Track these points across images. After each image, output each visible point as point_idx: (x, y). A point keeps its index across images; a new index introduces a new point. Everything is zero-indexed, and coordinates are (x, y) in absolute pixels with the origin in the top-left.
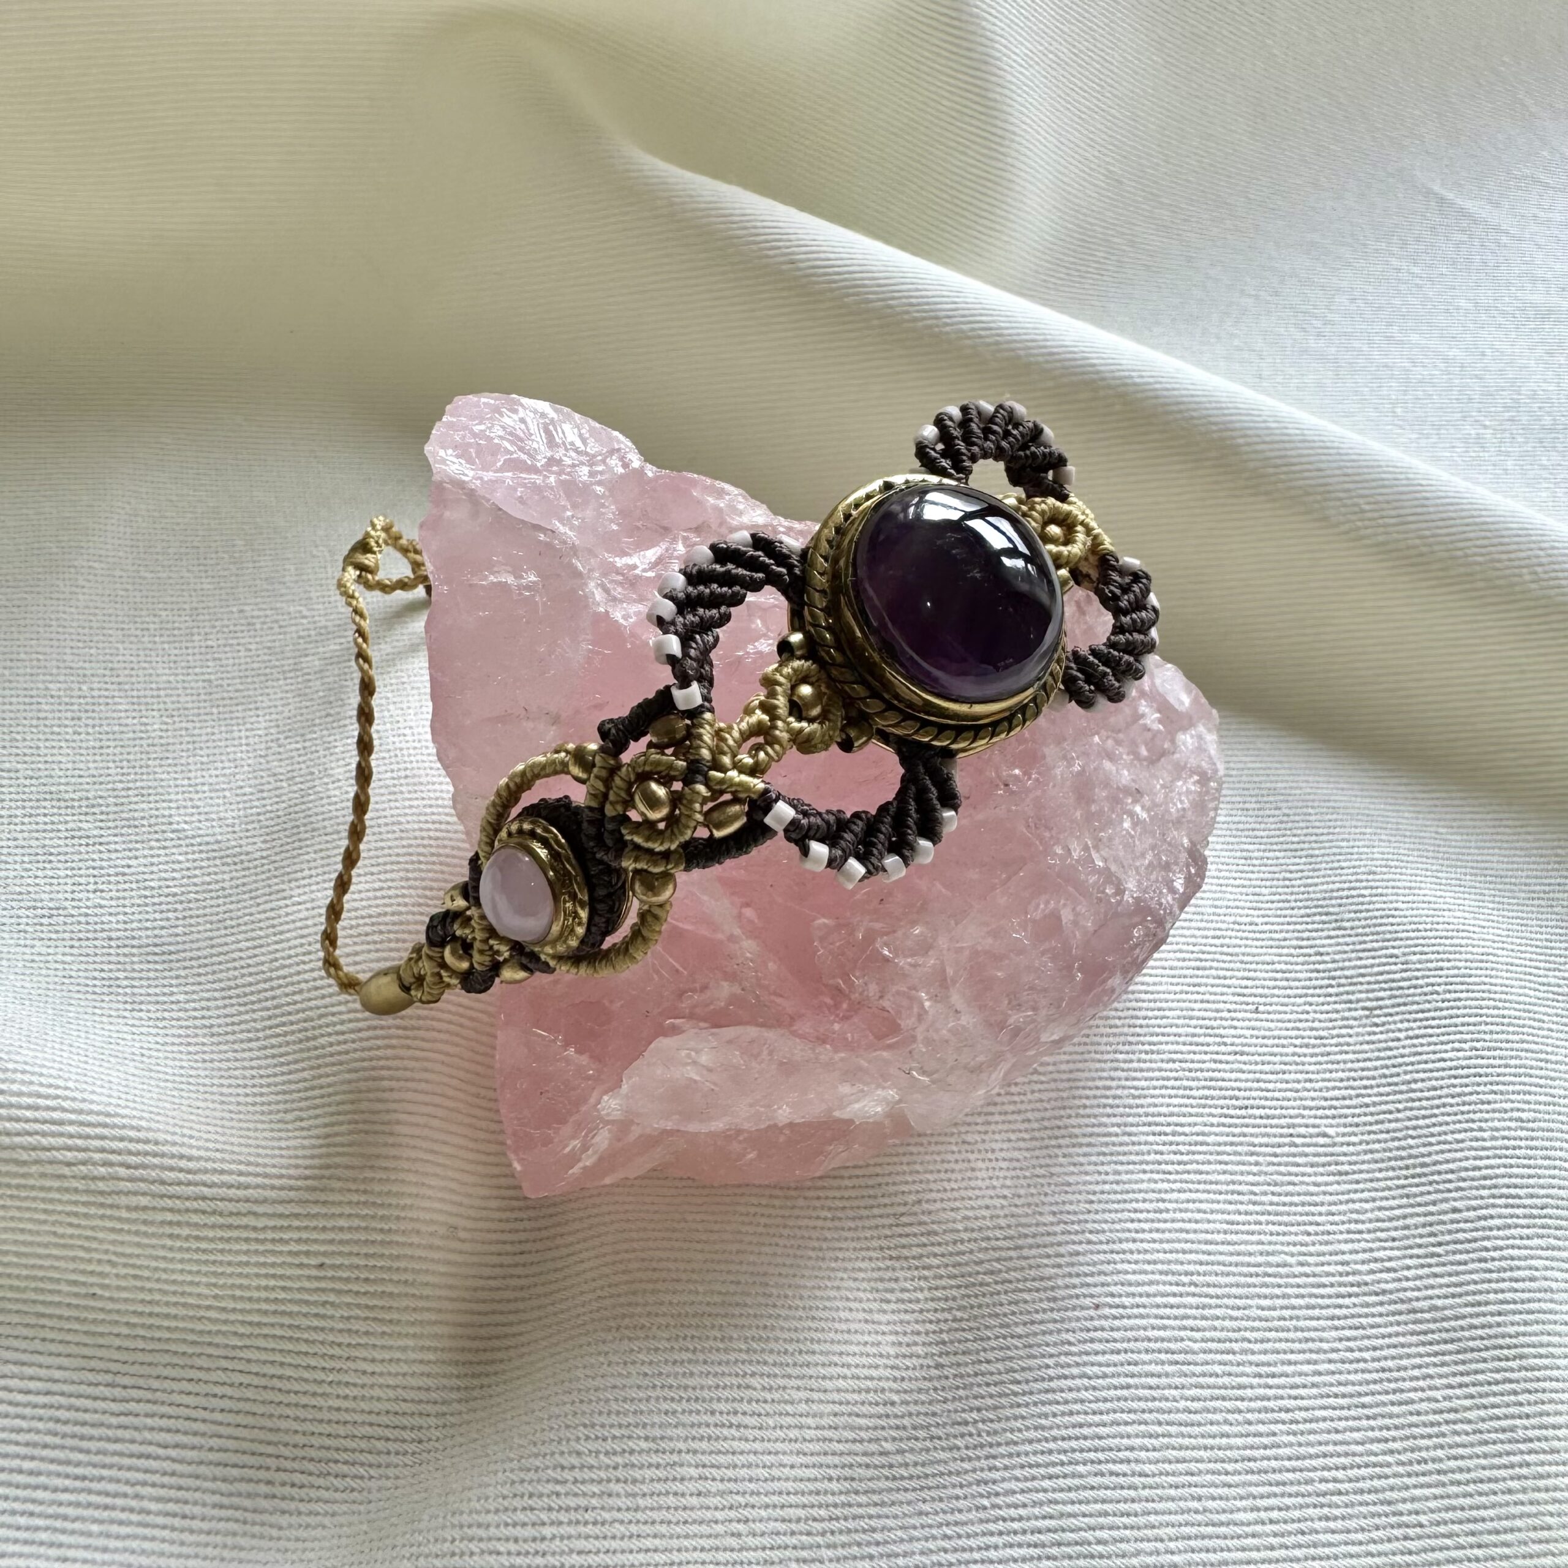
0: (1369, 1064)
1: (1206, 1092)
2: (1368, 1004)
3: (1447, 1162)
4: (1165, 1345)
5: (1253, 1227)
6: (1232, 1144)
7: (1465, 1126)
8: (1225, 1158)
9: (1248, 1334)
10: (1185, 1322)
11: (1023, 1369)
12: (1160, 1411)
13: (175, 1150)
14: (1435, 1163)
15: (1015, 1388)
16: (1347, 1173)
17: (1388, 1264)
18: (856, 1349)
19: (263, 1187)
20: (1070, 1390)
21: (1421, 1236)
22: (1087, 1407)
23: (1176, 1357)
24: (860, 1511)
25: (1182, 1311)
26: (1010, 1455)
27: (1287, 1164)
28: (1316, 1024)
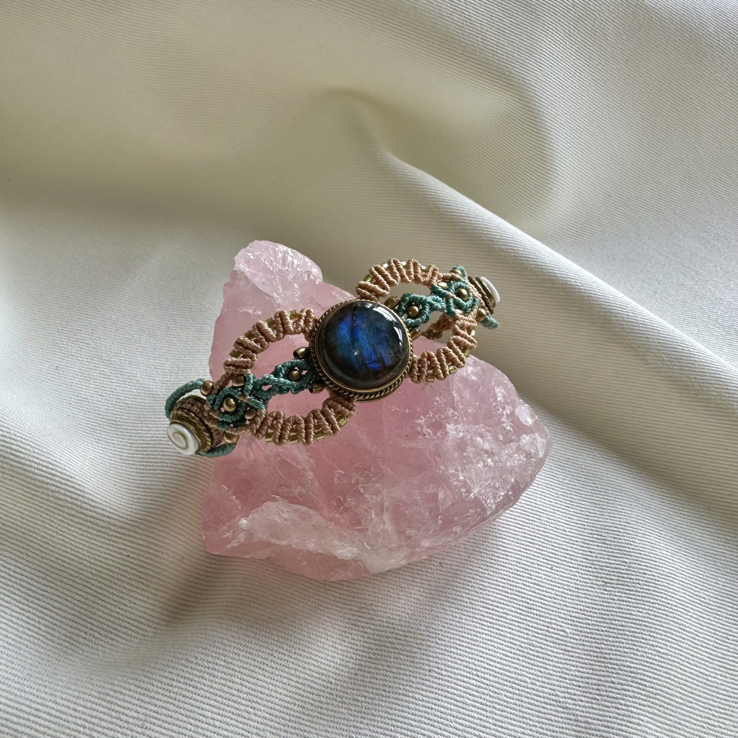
0: (596, 607)
1: (515, 597)
2: (606, 580)
3: (617, 660)
4: (455, 697)
5: (515, 661)
6: (518, 622)
7: (631, 646)
8: (513, 627)
9: (496, 706)
10: (467, 691)
11: (390, 687)
12: (442, 723)
13: (90, 497)
14: (610, 659)
15: (383, 693)
16: (569, 651)
17: (573, 697)
18: (323, 655)
19: (116, 520)
20: (406, 701)
21: (593, 689)
22: (410, 711)
23: (458, 704)
24: (302, 722)
25: (468, 685)
26: (371, 720)
27: (541, 639)
28: (578, 582)
